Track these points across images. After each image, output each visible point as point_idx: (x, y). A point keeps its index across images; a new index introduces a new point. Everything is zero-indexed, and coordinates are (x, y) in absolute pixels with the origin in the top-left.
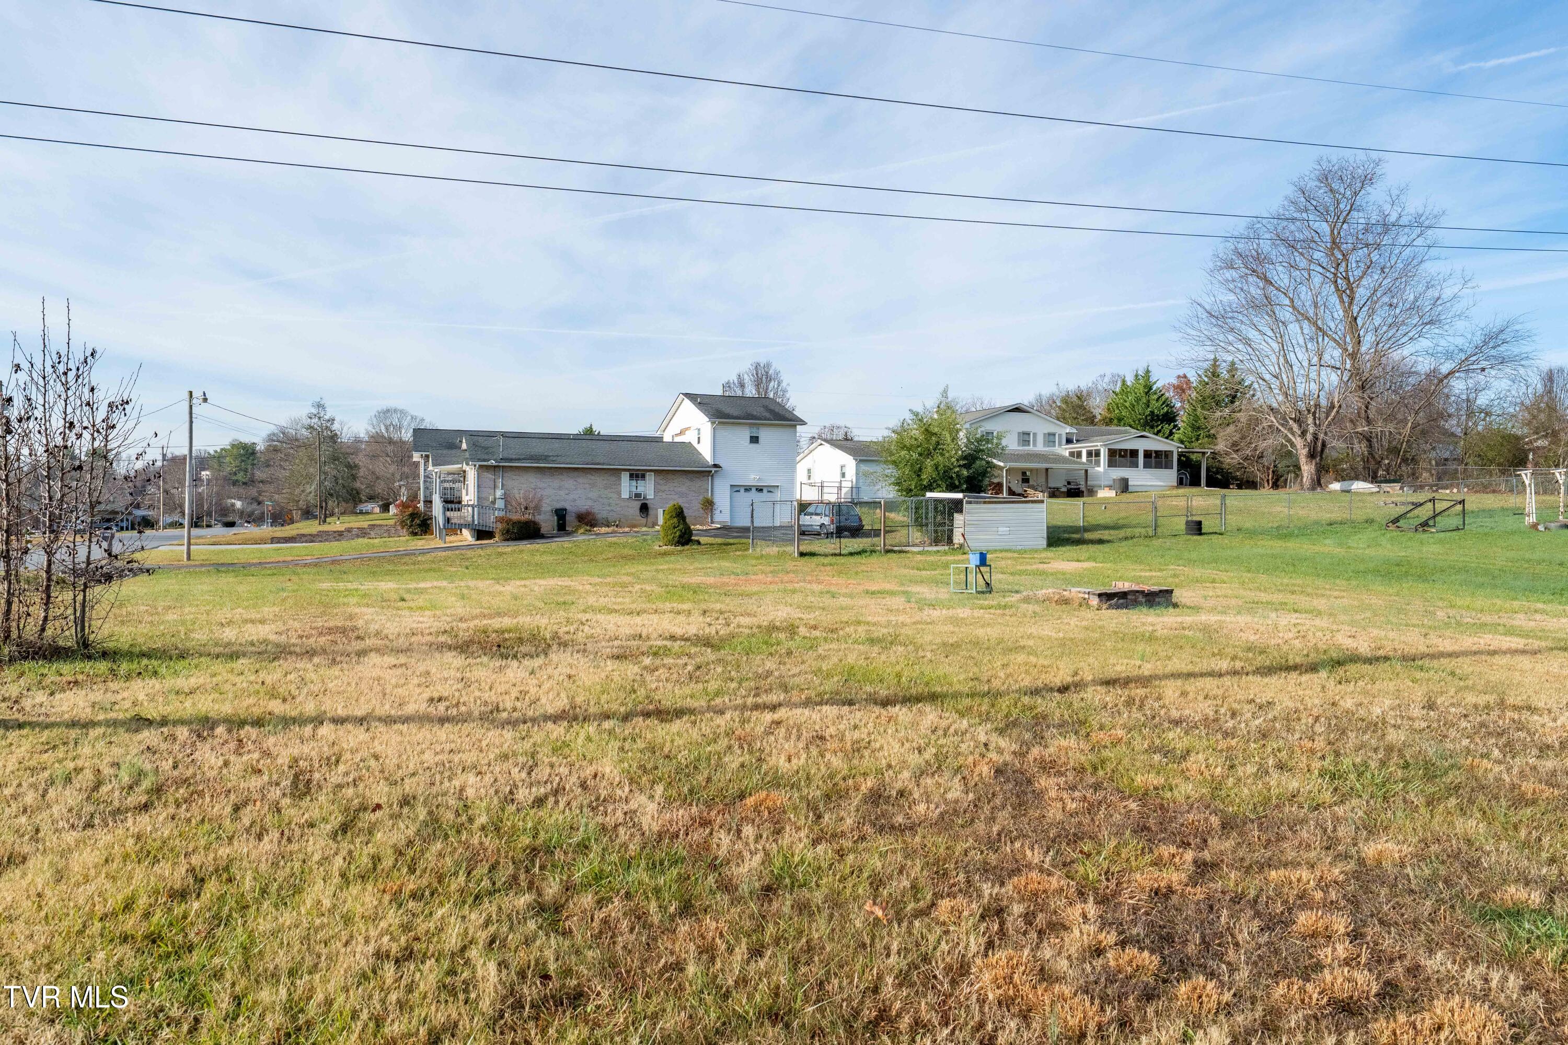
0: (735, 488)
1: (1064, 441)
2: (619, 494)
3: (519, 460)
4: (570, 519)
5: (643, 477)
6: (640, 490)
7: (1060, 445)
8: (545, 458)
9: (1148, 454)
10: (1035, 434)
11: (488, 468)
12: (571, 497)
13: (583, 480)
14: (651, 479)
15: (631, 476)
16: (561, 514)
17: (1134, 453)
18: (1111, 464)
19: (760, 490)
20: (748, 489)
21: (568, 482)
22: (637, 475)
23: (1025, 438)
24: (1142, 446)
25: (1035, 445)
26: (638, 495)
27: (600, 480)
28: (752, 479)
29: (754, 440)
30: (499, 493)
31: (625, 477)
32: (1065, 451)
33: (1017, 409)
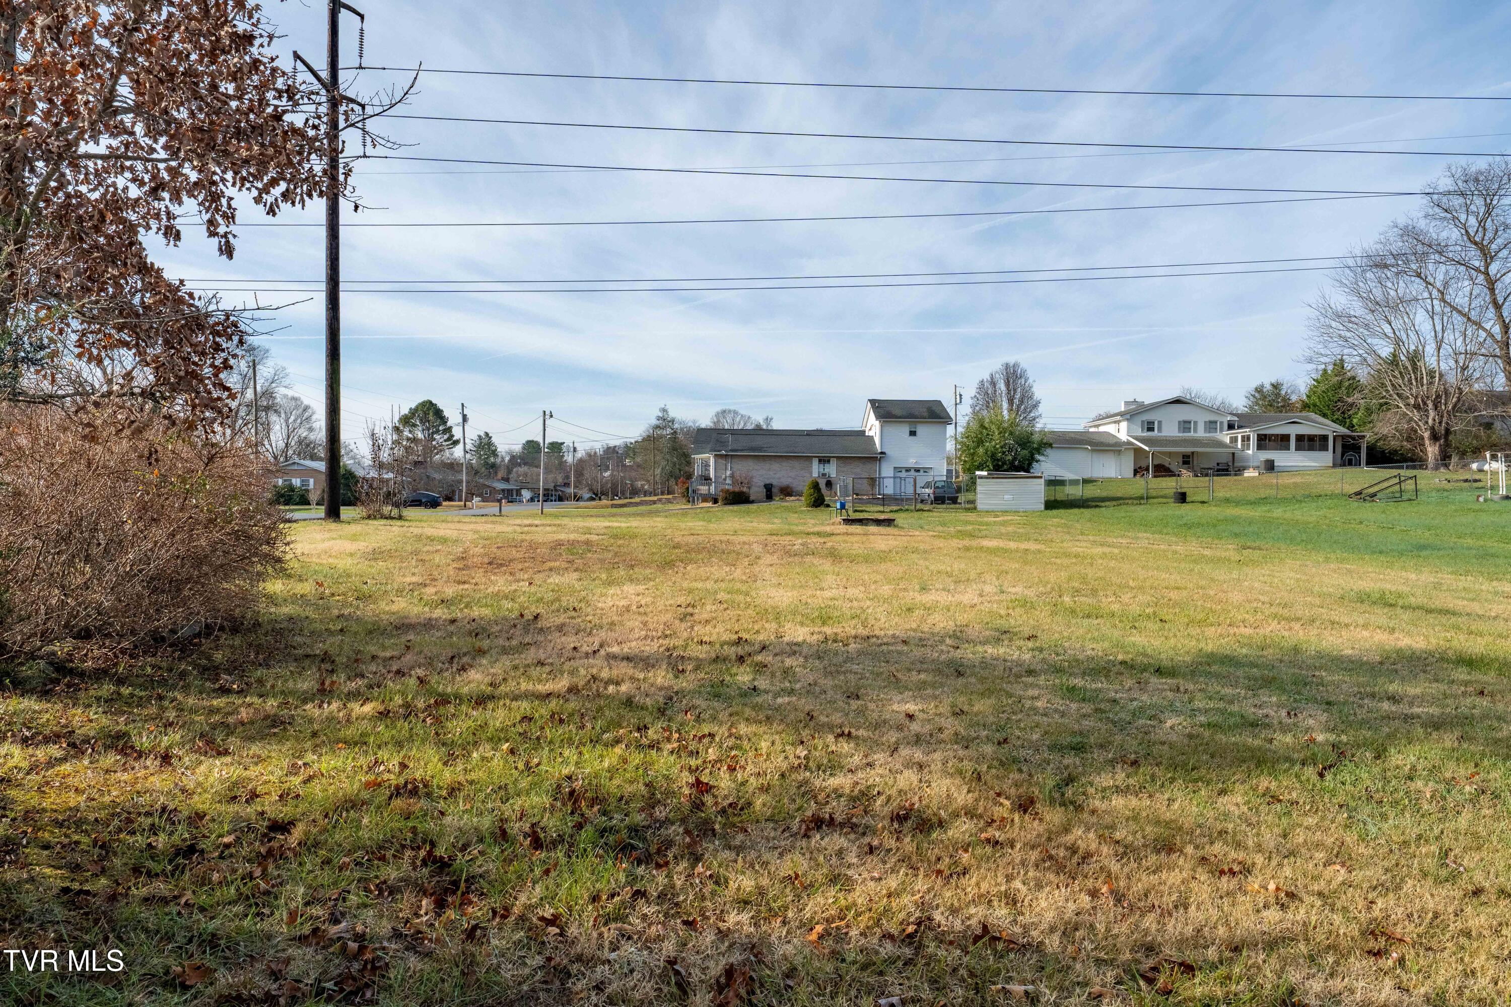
0: (897, 469)
1: (1226, 427)
2: (811, 473)
3: (742, 450)
4: (774, 490)
5: (829, 461)
6: (826, 471)
7: (1221, 430)
8: (760, 449)
9: (1300, 438)
10: (1196, 423)
11: (721, 456)
12: (778, 476)
13: (785, 464)
14: (834, 463)
15: (820, 461)
16: (769, 488)
17: (1285, 438)
18: (1260, 447)
19: (917, 470)
20: (908, 470)
21: (776, 466)
22: (824, 461)
23: (1185, 425)
24: (1293, 431)
25: (1195, 431)
26: (824, 475)
27: (796, 463)
28: (911, 462)
29: (913, 433)
30: (729, 473)
31: (815, 462)
32: (1225, 437)
33: (1178, 401)
